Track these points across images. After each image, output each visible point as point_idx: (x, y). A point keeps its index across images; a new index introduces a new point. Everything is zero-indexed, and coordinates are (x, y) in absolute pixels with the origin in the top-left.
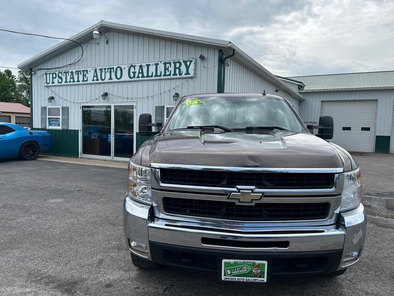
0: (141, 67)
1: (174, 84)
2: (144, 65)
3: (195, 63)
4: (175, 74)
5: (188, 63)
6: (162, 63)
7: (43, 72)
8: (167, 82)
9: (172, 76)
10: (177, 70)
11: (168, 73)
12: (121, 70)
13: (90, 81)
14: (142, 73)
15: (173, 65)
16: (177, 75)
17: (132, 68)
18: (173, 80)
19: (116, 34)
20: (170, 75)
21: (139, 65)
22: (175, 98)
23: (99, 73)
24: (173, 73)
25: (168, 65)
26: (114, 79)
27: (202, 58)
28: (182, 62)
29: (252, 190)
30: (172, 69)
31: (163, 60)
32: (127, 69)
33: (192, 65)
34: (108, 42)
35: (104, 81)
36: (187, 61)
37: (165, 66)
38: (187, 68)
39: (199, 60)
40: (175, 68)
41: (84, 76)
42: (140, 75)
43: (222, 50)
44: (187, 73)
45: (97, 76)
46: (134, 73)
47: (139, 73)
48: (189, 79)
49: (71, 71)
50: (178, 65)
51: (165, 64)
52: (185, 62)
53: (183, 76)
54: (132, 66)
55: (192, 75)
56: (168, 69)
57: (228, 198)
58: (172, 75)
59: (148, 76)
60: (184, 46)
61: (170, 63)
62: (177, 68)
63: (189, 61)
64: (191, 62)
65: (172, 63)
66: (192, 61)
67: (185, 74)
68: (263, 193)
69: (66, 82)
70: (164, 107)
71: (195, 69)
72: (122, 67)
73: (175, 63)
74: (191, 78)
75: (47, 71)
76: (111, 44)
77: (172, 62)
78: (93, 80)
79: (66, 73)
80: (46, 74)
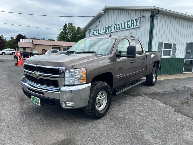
0: (119, 24)
1: (131, 31)
2: (120, 23)
5: (137, 20)
6: (127, 21)
7: (89, 31)
8: (128, 31)
9: (130, 28)
10: (132, 24)
11: (129, 26)
12: (112, 27)
13: (102, 33)
14: (119, 27)
15: (131, 22)
16: (132, 27)
17: (116, 26)
19: (111, 11)
21: (118, 24)
23: (105, 29)
26: (110, 32)
28: (134, 20)
30: (130, 24)
31: (127, 20)
32: (114, 26)
33: (139, 21)
34: (108, 15)
35: (106, 33)
36: (137, 19)
38: (137, 22)
39: (142, 18)
40: (132, 23)
41: (100, 31)
42: (118, 29)
43: (152, 11)
44: (137, 25)
45: (104, 31)
46: (116, 28)
47: (118, 28)
48: (137, 29)
49: (96, 29)
51: (128, 22)
52: (136, 20)
54: (116, 25)
55: (138, 26)
59: (121, 29)
60: (136, 12)
64: (138, 19)
67: (136, 26)
69: (95, 34)
71: (140, 23)
72: (112, 25)
73: (132, 21)
75: (90, 30)
76: (109, 15)
78: (103, 33)
79: (95, 30)
80: (89, 32)
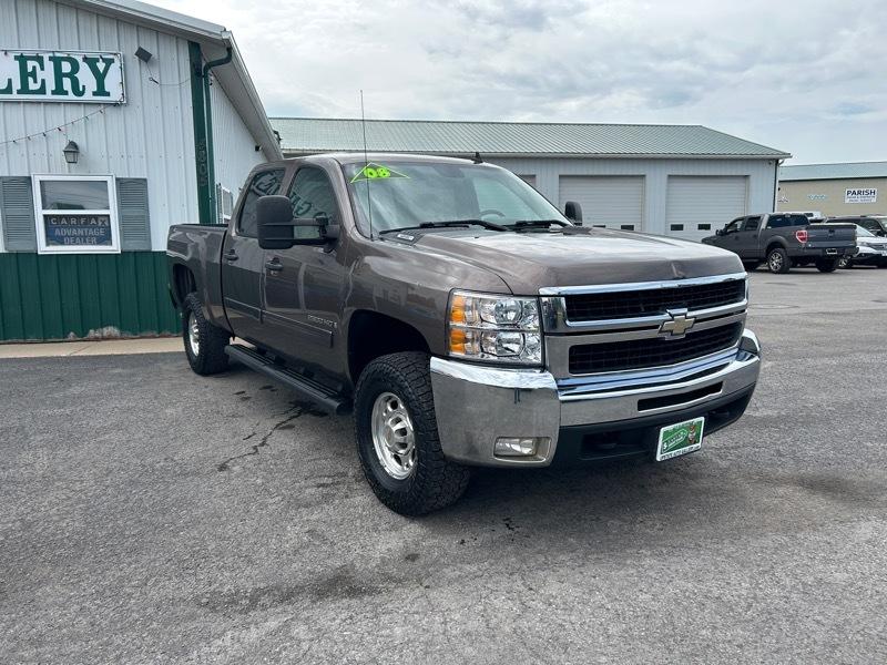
1: (57, 117)
3: (124, 69)
4: (59, 90)
5: (101, 66)
6: (11, 55)
8: (32, 111)
9: (49, 96)
10: (67, 81)
11: (33, 86)
15: (49, 65)
16: (66, 93)
18: (55, 107)
20: (42, 91)
22: (71, 155)
24: (51, 86)
25: (30, 65)
27: (144, 56)
28: (79, 59)
29: (685, 314)
30: (47, 74)
31: (15, 47)
33: (114, 71)
36: (96, 60)
37: (23, 68)
38: (100, 78)
39: (134, 62)
40: (59, 76)
43: (197, 43)
44: (101, 91)
48: (109, 110)
50: (66, 67)
51: (22, 59)
52: (91, 62)
53: (88, 97)
55: (116, 95)
56: (34, 74)
57: (660, 332)
58: (48, 91)
61: (39, 59)
62: (66, 75)
63: (104, 60)
64: (109, 62)
65: (46, 60)
66: (112, 61)
67: (95, 94)
68: (695, 317)
70: (30, 178)
71: (124, 83)
73: (57, 62)
74: (116, 105)
77: (46, 57)
